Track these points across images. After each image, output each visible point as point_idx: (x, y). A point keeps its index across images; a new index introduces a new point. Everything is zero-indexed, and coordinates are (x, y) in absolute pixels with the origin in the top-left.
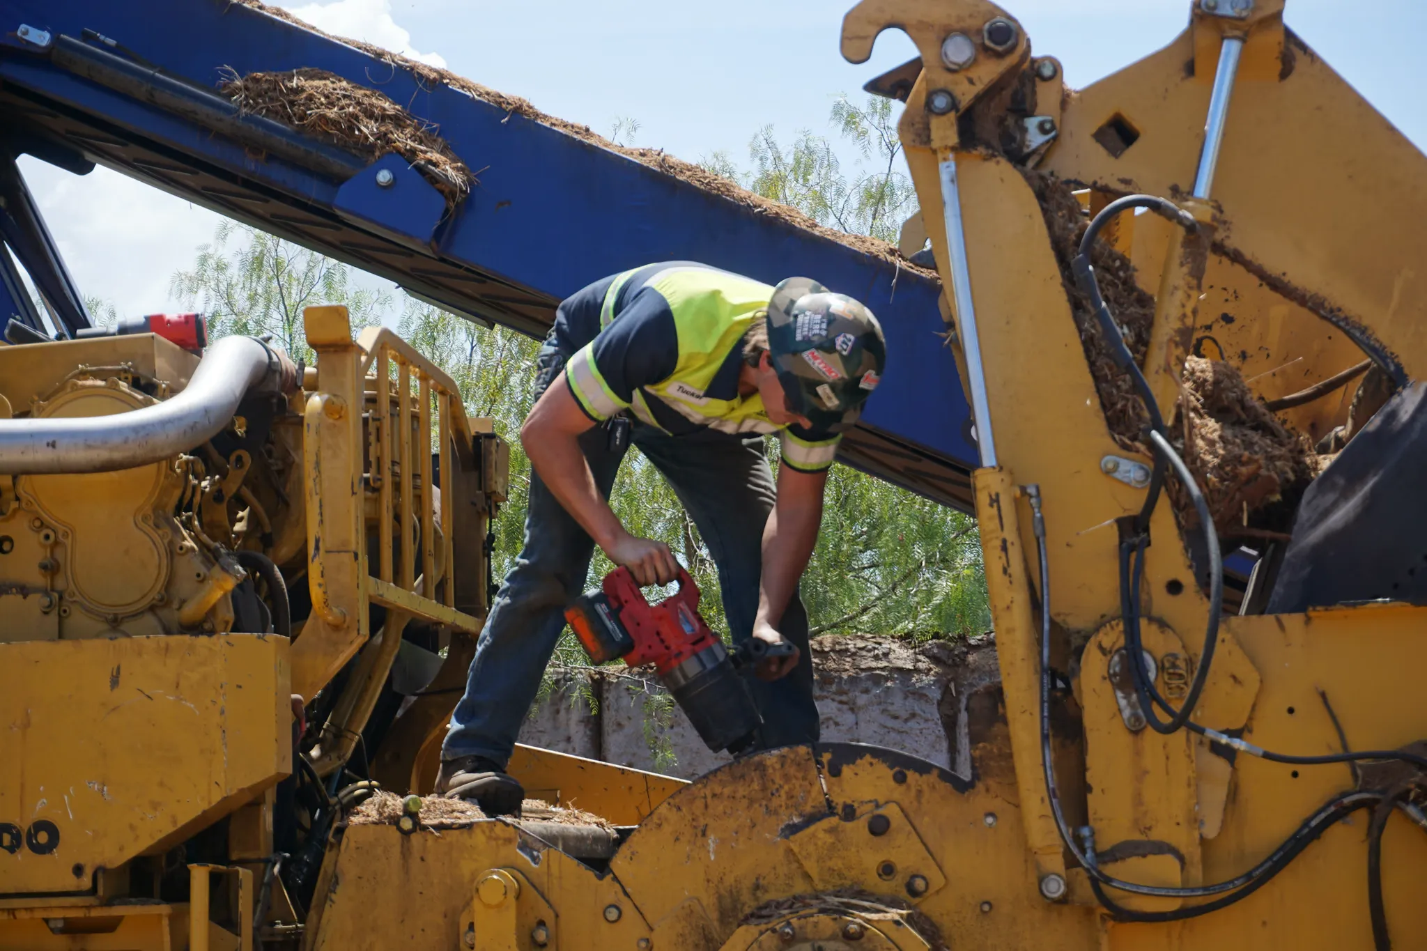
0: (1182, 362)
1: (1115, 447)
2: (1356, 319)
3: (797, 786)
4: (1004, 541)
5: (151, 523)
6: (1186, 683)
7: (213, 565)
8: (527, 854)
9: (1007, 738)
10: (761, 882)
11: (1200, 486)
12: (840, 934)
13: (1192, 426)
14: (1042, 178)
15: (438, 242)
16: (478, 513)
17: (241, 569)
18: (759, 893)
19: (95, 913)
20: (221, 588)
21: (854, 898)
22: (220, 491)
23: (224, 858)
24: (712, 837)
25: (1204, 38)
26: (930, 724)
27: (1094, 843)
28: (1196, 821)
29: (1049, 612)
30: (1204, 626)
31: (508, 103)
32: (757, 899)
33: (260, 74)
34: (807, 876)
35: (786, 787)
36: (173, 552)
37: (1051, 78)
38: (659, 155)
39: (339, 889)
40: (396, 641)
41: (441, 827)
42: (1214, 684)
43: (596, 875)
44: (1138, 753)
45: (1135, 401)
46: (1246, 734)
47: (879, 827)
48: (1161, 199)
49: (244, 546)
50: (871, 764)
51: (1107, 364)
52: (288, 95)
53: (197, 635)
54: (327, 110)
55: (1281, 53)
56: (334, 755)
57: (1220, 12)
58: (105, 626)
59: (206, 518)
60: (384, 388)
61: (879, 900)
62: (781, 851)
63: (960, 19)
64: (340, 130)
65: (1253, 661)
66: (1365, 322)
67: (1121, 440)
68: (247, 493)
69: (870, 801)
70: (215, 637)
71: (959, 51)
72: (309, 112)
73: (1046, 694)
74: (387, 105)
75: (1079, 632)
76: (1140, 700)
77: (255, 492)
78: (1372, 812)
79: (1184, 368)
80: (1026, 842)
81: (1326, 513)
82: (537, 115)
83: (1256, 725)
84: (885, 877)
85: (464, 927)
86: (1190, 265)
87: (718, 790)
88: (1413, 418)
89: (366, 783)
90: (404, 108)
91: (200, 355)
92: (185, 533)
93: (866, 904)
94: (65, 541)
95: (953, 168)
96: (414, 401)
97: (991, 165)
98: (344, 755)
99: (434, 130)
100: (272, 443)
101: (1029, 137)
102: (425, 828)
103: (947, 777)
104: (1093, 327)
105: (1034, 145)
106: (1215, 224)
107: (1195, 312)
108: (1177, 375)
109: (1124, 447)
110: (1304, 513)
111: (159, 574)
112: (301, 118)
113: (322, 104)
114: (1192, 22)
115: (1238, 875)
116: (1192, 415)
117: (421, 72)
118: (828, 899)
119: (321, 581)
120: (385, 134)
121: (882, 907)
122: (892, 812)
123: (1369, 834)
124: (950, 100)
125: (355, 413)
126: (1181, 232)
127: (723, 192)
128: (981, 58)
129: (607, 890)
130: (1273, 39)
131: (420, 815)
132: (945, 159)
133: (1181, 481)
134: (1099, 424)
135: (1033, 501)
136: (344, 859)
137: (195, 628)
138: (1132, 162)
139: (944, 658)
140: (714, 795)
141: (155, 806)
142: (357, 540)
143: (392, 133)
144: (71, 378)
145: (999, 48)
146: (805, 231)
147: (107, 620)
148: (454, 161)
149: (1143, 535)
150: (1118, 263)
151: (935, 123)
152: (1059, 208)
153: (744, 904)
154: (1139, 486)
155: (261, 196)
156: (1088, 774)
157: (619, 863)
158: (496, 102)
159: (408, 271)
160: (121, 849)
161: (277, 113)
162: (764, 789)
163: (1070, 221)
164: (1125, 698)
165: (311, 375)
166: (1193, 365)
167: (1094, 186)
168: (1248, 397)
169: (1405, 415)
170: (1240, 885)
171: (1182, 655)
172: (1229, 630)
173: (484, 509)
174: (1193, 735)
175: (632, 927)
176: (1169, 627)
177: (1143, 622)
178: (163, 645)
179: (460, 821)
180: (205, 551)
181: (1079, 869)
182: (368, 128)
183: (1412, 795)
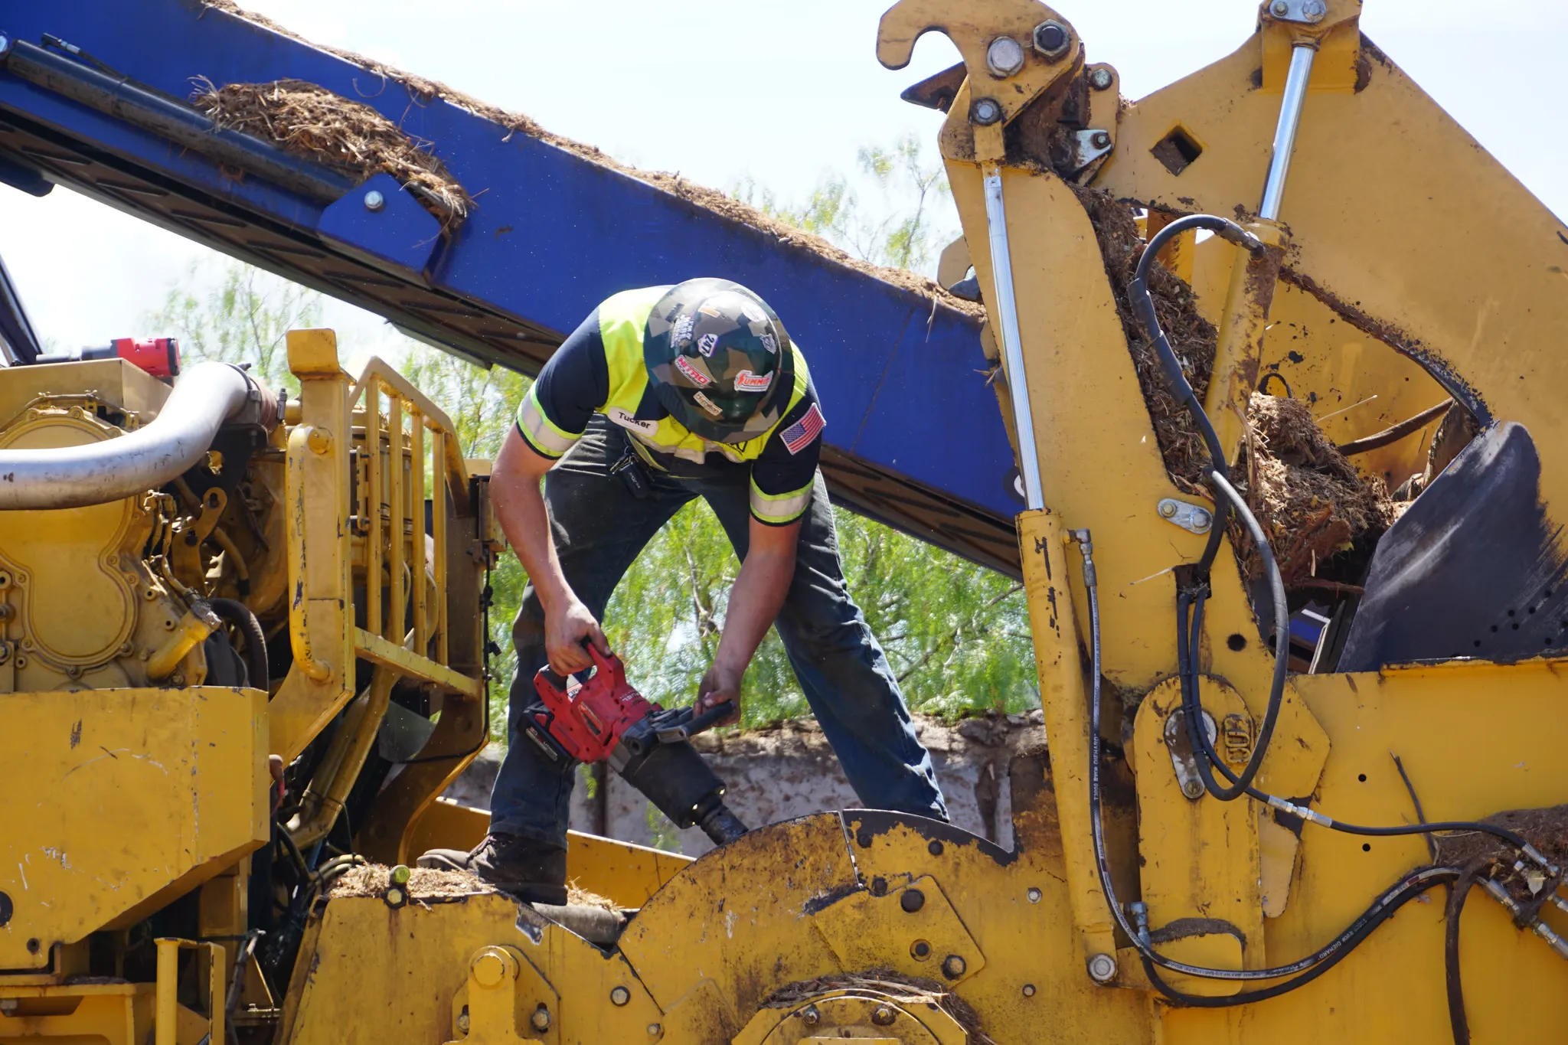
0: (1247, 398)
1: (1173, 489)
2: (1436, 352)
3: (824, 857)
4: (1052, 590)
5: (117, 566)
6: (1248, 747)
7: (184, 612)
8: (527, 931)
9: (1054, 807)
10: (783, 962)
11: (1265, 532)
12: (870, 1019)
13: (1256, 468)
14: (1096, 195)
15: (432, 271)
16: (474, 563)
17: (215, 616)
18: (781, 975)
19: (51, 993)
20: (193, 636)
21: (885, 980)
22: (192, 533)
23: (194, 935)
24: (730, 913)
25: (1274, 44)
26: (967, 810)
27: (1147, 920)
28: (1258, 898)
29: (1099, 668)
30: (1269, 685)
31: (510, 120)
32: (778, 981)
33: (238, 86)
34: (834, 956)
35: (811, 859)
36: (141, 598)
37: (1106, 87)
38: (675, 178)
39: (319, 969)
40: (384, 702)
41: (432, 900)
42: (1280, 748)
43: (602, 954)
44: (1196, 824)
45: (1195, 439)
46: (1313, 803)
47: (913, 902)
48: (1224, 219)
49: (218, 594)
50: (905, 834)
51: (1164, 398)
52: (268, 109)
53: (166, 688)
54: (311, 126)
55: (1356, 62)
56: (314, 826)
57: (1290, 17)
58: (65, 679)
59: (177, 563)
60: (374, 421)
61: (911, 982)
62: (806, 926)
63: (1007, 21)
64: (325, 147)
65: (1321, 723)
66: (1444, 357)
67: (1179, 480)
68: (222, 536)
69: (904, 875)
70: (186, 690)
71: (1007, 56)
72: (291, 127)
73: (1096, 757)
74: (377, 121)
75: (1132, 691)
76: (1198, 764)
77: (230, 533)
78: (1450, 889)
79: (1248, 405)
80: (1073, 919)
81: (1402, 564)
82: (541, 134)
83: (1325, 794)
84: (918, 957)
85: (457, 1010)
86: (1255, 292)
87: (737, 861)
88: (1498, 460)
89: (349, 857)
90: (396, 124)
91: (171, 383)
92: (154, 577)
93: (898, 986)
94: (22, 585)
95: (999, 183)
96: (406, 438)
97: (1040, 180)
98: (325, 826)
99: (429, 148)
100: (250, 482)
101: (1081, 151)
102: (414, 901)
103: (988, 847)
104: (1151, 358)
105: (1087, 160)
106: (1283, 247)
107: (1260, 343)
108: (1241, 411)
109: (1183, 488)
110: (1377, 563)
111: (125, 621)
112: (282, 135)
113: (306, 119)
114: (1259, 28)
115: (1305, 957)
116: (1257, 455)
117: (415, 85)
118: (856, 980)
119: (304, 630)
120: (375, 153)
121: (915, 989)
122: (926, 886)
123: (1447, 913)
124: (995, 110)
125: (343, 448)
126: (1246, 254)
127: (744, 220)
128: (1030, 63)
129: (614, 970)
130: (1348, 46)
131: (410, 888)
132: (990, 174)
133: (1245, 525)
134: (1155, 463)
135: (1084, 546)
136: (325, 935)
137: (164, 680)
138: (1193, 179)
139: (983, 738)
140: (733, 867)
141: (119, 875)
142: (343, 588)
143: (382, 151)
144: (30, 406)
145: (1049, 54)
146: (835, 263)
147: (67, 673)
148: (450, 182)
149: (1203, 586)
150: (1177, 289)
151: (979, 134)
152: (1114, 228)
153: (763, 987)
154: (1199, 532)
155: (238, 220)
156: (1141, 846)
157: (628, 941)
158: (497, 119)
159: (398, 303)
160: (81, 923)
161: (255, 128)
162: (787, 860)
163: (1127, 243)
164: (1181, 762)
165: (292, 408)
166: (1259, 402)
167: (1152, 207)
168: (1318, 437)
169: (1488, 458)
170: (1306, 967)
171: (1244, 716)
172: (1295, 690)
173: (481, 559)
174: (1256, 803)
175: (641, 1011)
176: (1230, 685)
177: (1202, 680)
178: (129, 698)
179: (454, 895)
180: (176, 597)
181: (1131, 949)
182: (356, 146)
183: (1494, 870)
